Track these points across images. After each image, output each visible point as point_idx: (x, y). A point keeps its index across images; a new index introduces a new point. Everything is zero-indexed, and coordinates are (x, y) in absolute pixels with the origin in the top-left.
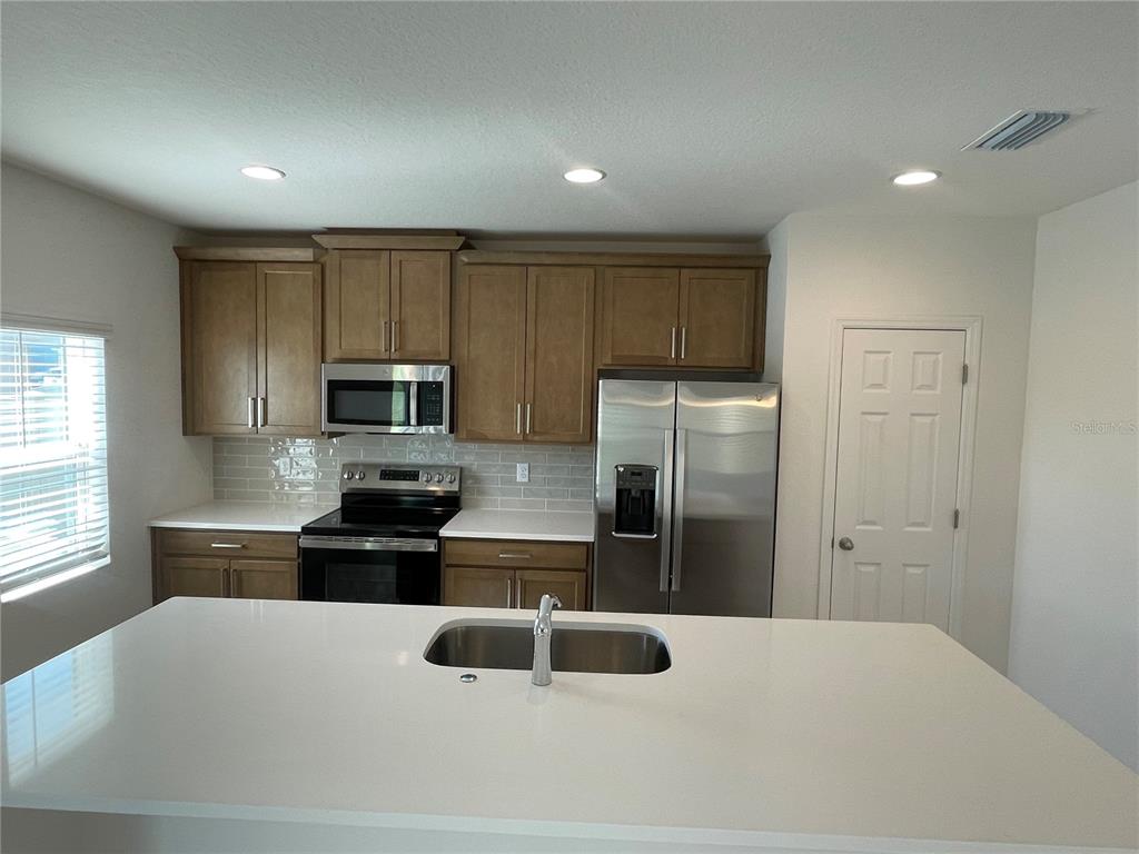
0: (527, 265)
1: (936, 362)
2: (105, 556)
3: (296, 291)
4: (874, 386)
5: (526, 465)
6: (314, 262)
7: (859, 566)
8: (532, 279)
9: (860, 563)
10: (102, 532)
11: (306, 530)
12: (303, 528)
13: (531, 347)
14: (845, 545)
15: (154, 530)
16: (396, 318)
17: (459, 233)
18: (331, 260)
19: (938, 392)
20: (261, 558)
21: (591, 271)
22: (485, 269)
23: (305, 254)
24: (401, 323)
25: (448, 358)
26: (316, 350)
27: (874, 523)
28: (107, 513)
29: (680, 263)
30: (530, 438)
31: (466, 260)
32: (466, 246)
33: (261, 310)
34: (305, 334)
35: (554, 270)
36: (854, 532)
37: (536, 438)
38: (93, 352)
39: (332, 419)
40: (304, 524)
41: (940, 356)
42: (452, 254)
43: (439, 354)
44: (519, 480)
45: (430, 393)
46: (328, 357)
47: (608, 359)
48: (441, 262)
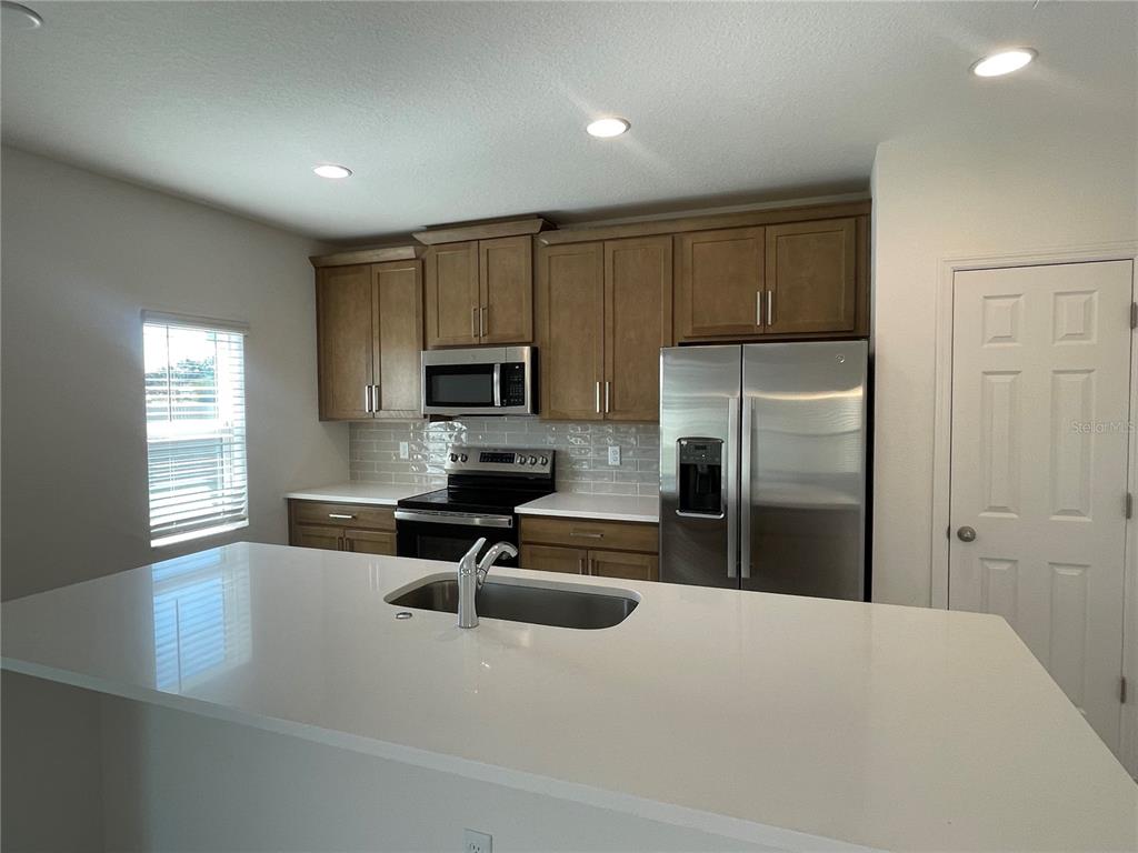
0: (604, 241)
1: (1088, 305)
2: (244, 519)
3: (402, 287)
4: (997, 339)
5: (617, 448)
6: (416, 259)
7: (987, 563)
8: (609, 256)
9: (987, 559)
10: (243, 499)
11: (403, 504)
12: (399, 502)
14: (966, 536)
15: (291, 502)
16: (484, 304)
17: (539, 215)
18: (429, 256)
19: (1094, 340)
20: (365, 529)
21: (669, 240)
22: (563, 249)
23: (407, 252)
24: (489, 308)
25: (530, 340)
26: (418, 340)
27: (1004, 509)
28: (245, 483)
29: (765, 221)
30: (610, 416)
31: (546, 241)
32: (545, 228)
33: (375, 306)
34: (411, 325)
35: (631, 243)
36: (978, 519)
37: (617, 417)
38: (235, 346)
39: (430, 402)
40: (400, 499)
41: (1095, 296)
42: (533, 237)
43: (522, 336)
44: (611, 463)
45: (511, 374)
46: (429, 345)
47: (688, 331)
48: (524, 244)
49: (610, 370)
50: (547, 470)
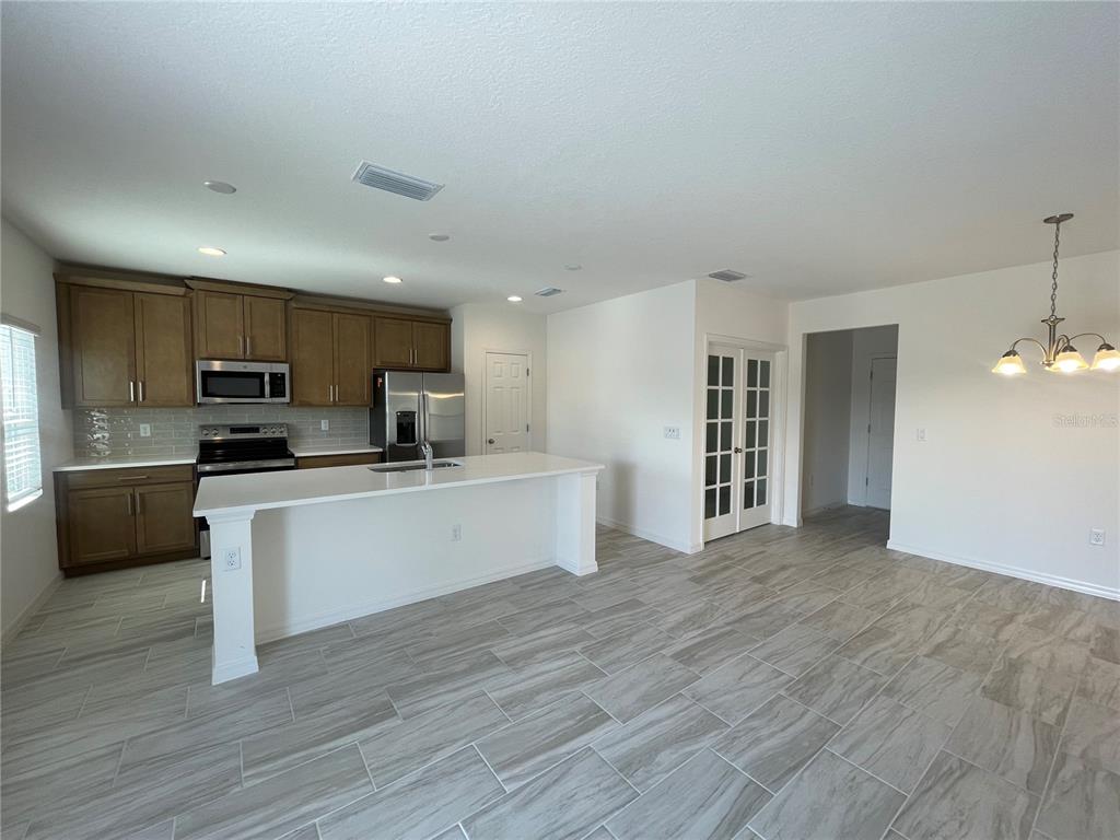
0: (332, 312)
2: (39, 489)
3: (169, 314)
4: (498, 376)
5: (328, 421)
6: (184, 296)
9: (497, 449)
13: (335, 355)
14: (491, 442)
16: (249, 335)
18: (198, 296)
19: (519, 379)
20: (159, 484)
21: (367, 318)
22: (307, 312)
23: (181, 291)
25: (287, 360)
27: (500, 432)
29: (412, 319)
30: (337, 404)
31: (294, 305)
32: (295, 298)
34: (179, 341)
35: (347, 316)
37: (342, 404)
39: (207, 394)
42: (287, 301)
43: (279, 357)
44: (323, 428)
45: (277, 380)
46: (196, 357)
47: (378, 363)
48: (279, 305)
49: (336, 380)
50: (285, 435)
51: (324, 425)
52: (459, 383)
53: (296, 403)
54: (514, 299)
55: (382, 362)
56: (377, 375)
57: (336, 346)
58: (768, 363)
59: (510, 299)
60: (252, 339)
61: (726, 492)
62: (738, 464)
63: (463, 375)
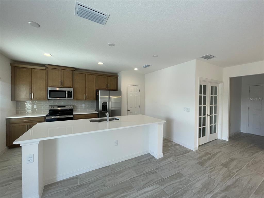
0: (86, 74)
3: (41, 74)
5: (84, 104)
6: (45, 70)
7: (130, 113)
8: (86, 77)
12: (46, 116)
13: (86, 86)
15: (7, 119)
17: (74, 68)
18: (49, 70)
19: (137, 92)
21: (95, 76)
22: (78, 74)
23: (44, 68)
26: (46, 85)
29: (107, 76)
30: (86, 99)
31: (75, 72)
33: (33, 77)
34: (44, 82)
35: (90, 75)
36: (130, 109)
37: (88, 99)
39: (50, 97)
42: (73, 71)
43: (71, 86)
44: (83, 106)
45: (70, 93)
46: (48, 86)
47: (98, 88)
48: (71, 72)
49: (86, 93)
50: (72, 108)
51: (83, 105)
52: (120, 94)
53: (75, 99)
54: (136, 69)
55: (99, 88)
56: (97, 91)
57: (86, 83)
58: (217, 87)
59: (134, 69)
60: (63, 81)
61: (204, 129)
62: (208, 120)
63: (121, 91)
